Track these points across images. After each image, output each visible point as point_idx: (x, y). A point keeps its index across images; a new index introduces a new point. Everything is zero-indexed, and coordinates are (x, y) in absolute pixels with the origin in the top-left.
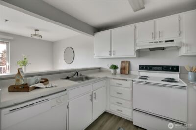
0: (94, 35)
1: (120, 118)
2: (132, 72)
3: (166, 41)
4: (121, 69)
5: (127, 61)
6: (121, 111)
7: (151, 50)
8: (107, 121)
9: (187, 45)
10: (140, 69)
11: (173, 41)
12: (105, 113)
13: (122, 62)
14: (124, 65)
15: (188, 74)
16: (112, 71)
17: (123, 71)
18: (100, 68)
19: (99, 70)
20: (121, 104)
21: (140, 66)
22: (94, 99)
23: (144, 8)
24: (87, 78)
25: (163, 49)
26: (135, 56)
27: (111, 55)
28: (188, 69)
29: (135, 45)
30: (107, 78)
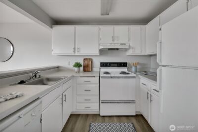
0: (52, 28)
1: (87, 115)
2: (94, 69)
3: (121, 44)
4: (84, 67)
5: (89, 59)
6: (89, 107)
7: (110, 50)
8: (75, 123)
9: (133, 48)
10: (101, 66)
11: (125, 44)
12: (72, 115)
13: (84, 59)
14: (86, 62)
15: (132, 67)
16: (76, 69)
17: (86, 68)
18: (58, 67)
19: (58, 69)
20: (89, 100)
21: (101, 63)
22: (64, 102)
23: (108, 14)
24: (48, 79)
25: (117, 49)
26: (99, 54)
27: (75, 52)
28: (132, 65)
29: (99, 45)
30: (73, 76)
